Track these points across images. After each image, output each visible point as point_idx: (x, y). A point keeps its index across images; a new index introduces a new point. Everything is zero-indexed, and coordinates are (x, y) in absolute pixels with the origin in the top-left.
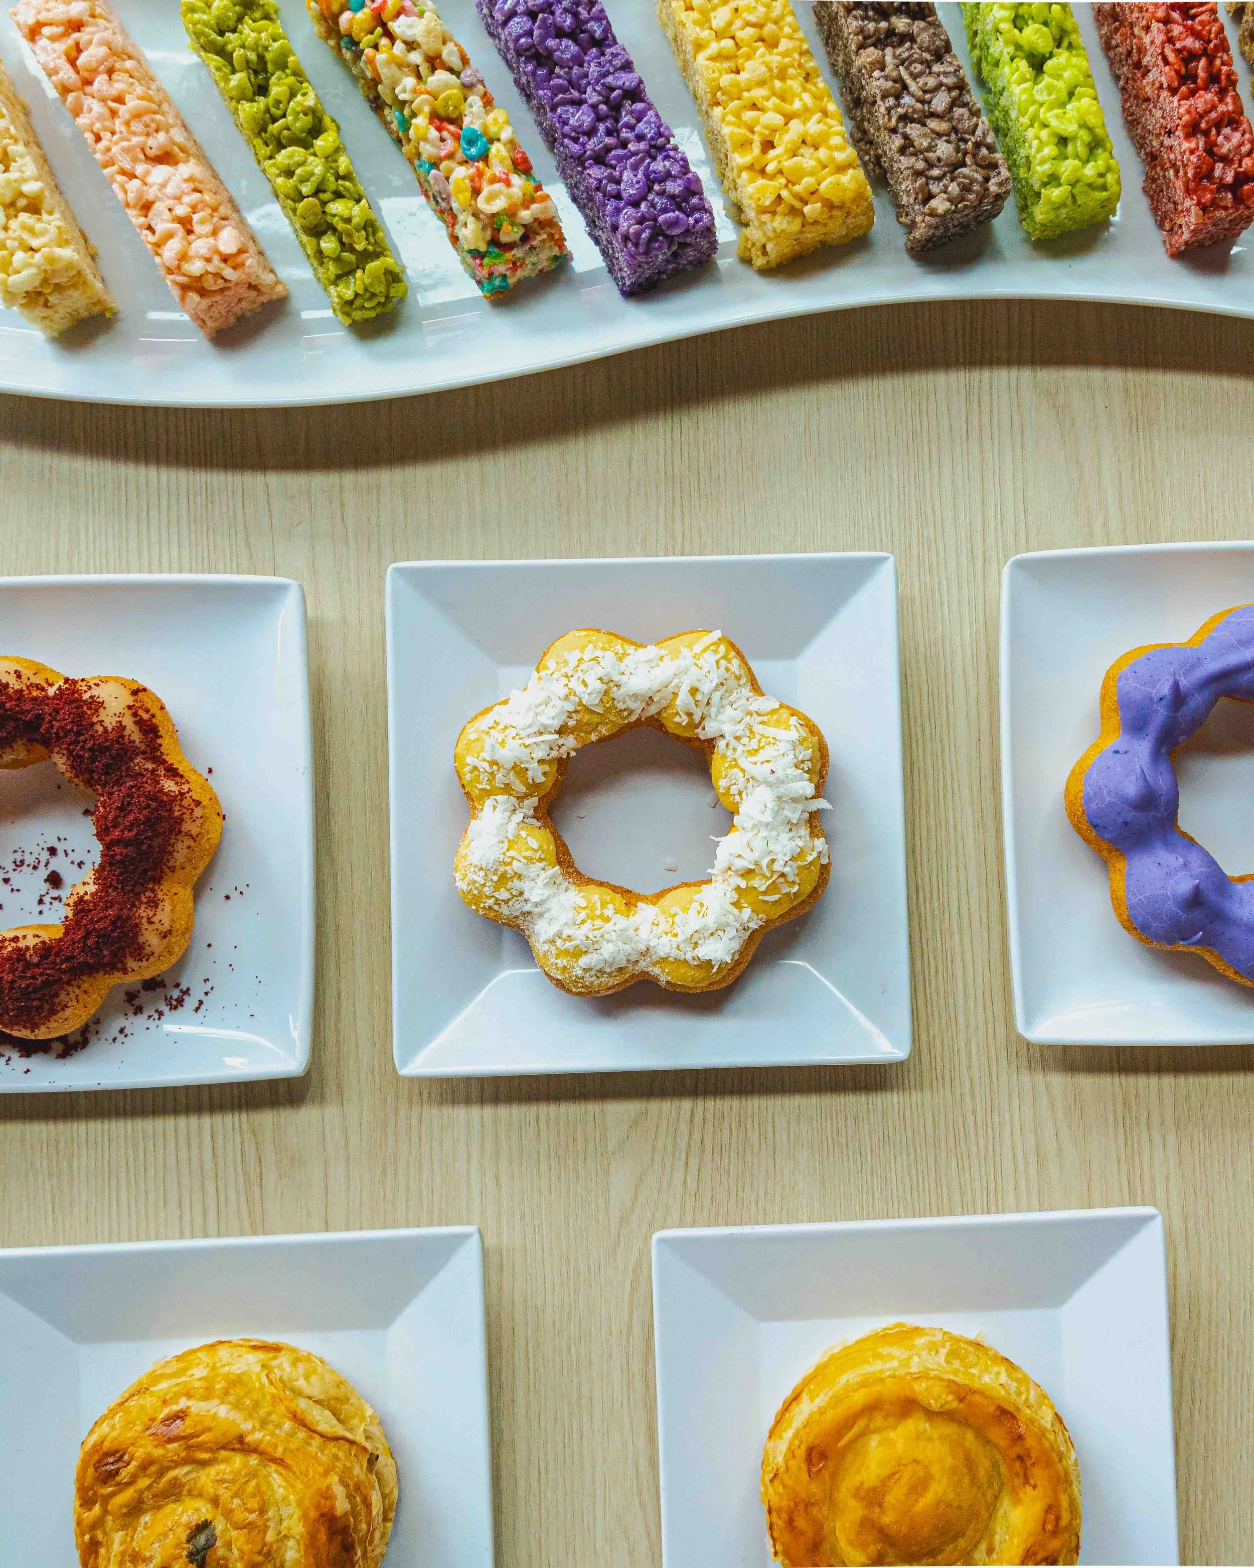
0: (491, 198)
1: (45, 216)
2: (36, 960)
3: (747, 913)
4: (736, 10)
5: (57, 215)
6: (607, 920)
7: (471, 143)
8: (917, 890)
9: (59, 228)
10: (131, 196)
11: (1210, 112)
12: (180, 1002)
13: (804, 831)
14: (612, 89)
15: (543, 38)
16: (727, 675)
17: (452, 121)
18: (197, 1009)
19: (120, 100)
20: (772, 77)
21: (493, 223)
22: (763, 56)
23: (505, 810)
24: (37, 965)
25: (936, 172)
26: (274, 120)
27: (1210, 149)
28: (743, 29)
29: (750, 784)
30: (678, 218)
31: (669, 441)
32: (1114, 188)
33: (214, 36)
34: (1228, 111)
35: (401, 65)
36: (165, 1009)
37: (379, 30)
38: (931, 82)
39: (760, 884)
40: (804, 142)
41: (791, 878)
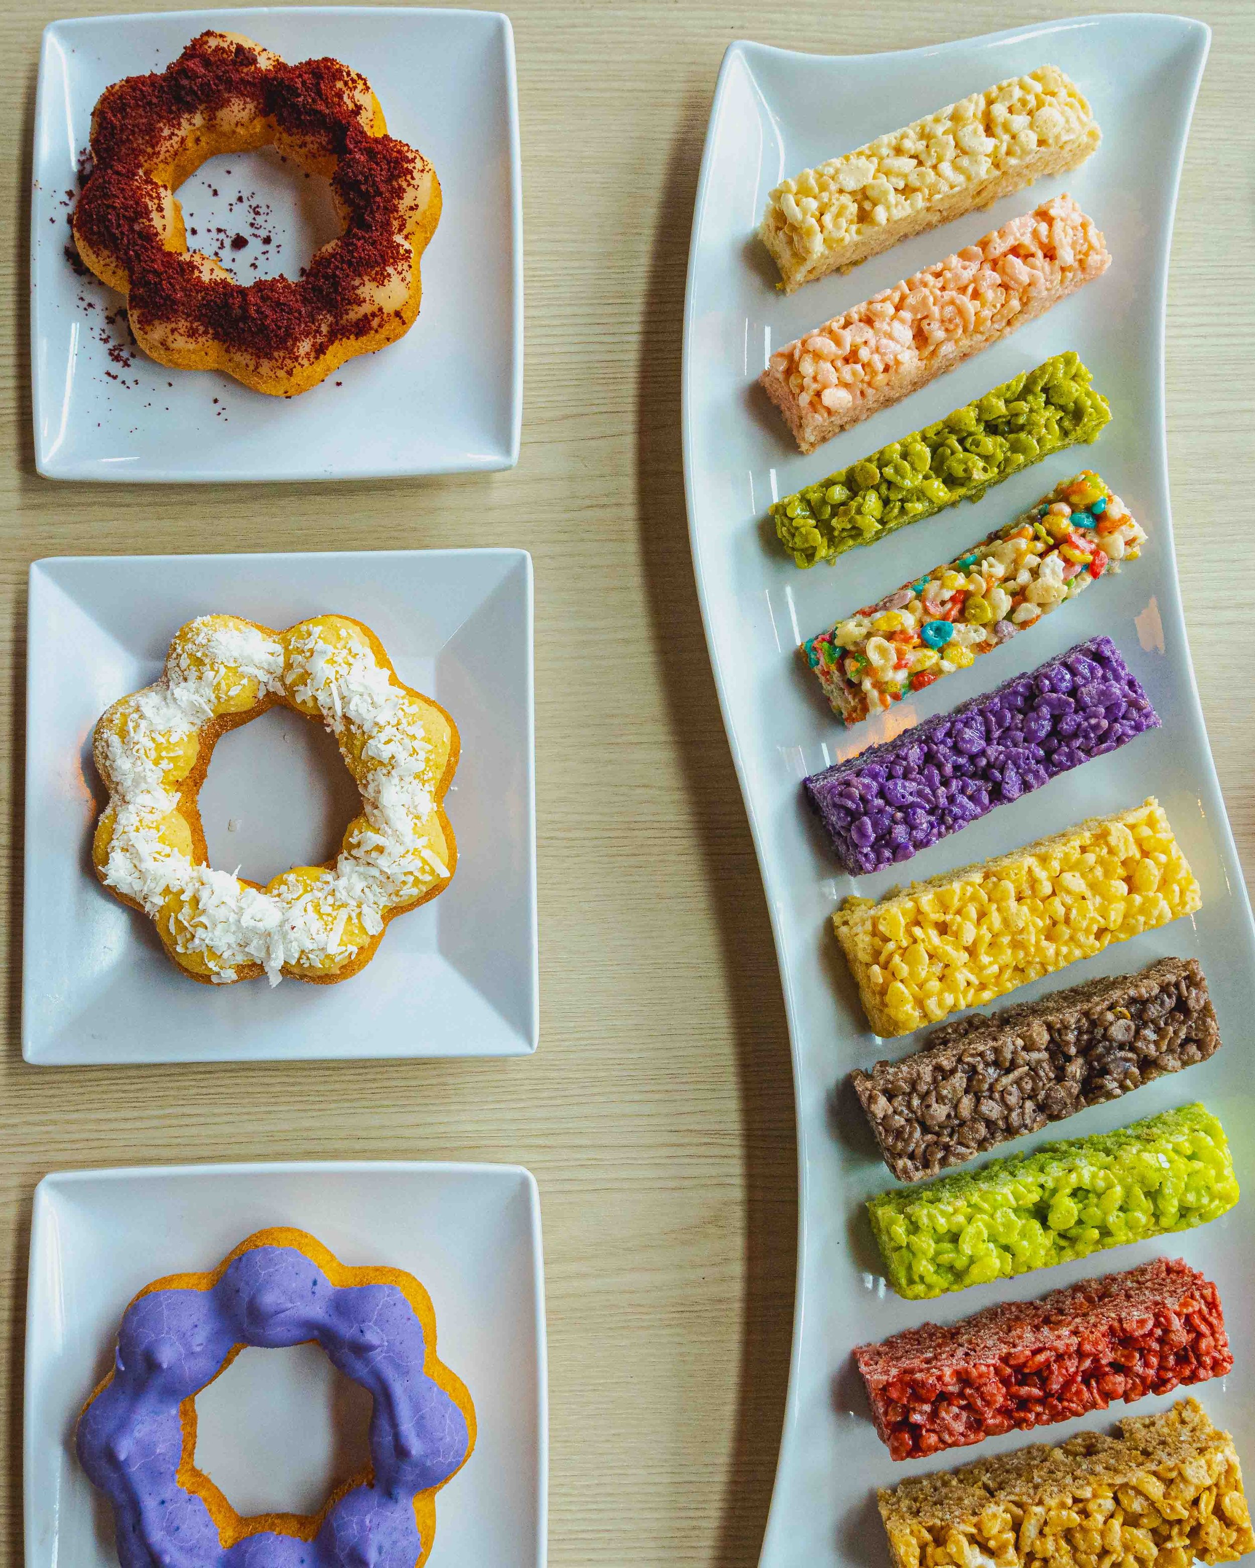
0: (882, 651)
1: (854, 228)
2: (137, 227)
3: (159, 901)
4: (1084, 898)
5: (856, 238)
6: (156, 763)
7: (938, 631)
8: (210, 1072)
9: (842, 240)
10: (878, 306)
11: (983, 1399)
12: (117, 358)
13: (240, 959)
14: (1002, 773)
15: (1049, 703)
16: (398, 883)
17: (962, 612)
18: (108, 374)
19: (976, 295)
20: (1014, 934)
21: (859, 653)
22: (1035, 925)
23: (269, 664)
24: (132, 230)
25: (916, 1102)
26: (961, 441)
27: (944, 1398)
28: (1063, 904)
29: (285, 904)
30: (868, 837)
31: (668, 826)
32: (909, 1293)
33: (1041, 384)
34: (985, 1419)
35: (1016, 563)
36: (110, 345)
37: (1051, 541)
38: (1012, 1100)
39: (184, 915)
40: (947, 966)
41: (190, 946)
